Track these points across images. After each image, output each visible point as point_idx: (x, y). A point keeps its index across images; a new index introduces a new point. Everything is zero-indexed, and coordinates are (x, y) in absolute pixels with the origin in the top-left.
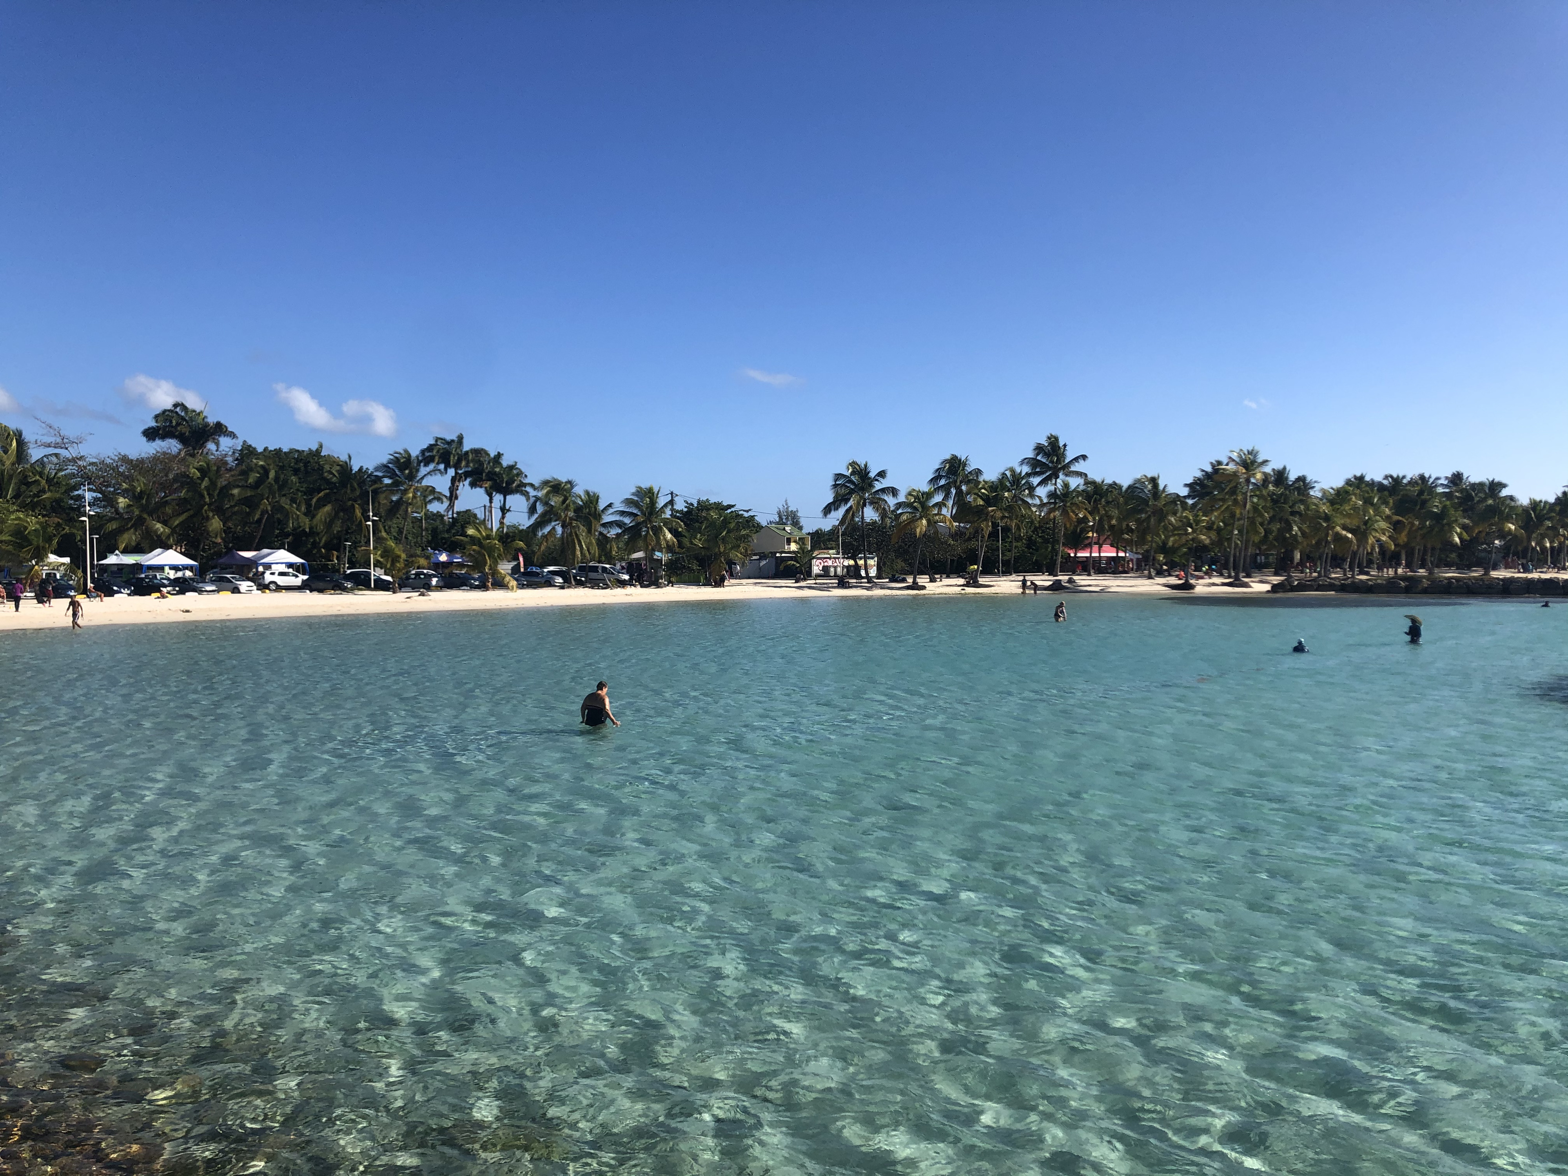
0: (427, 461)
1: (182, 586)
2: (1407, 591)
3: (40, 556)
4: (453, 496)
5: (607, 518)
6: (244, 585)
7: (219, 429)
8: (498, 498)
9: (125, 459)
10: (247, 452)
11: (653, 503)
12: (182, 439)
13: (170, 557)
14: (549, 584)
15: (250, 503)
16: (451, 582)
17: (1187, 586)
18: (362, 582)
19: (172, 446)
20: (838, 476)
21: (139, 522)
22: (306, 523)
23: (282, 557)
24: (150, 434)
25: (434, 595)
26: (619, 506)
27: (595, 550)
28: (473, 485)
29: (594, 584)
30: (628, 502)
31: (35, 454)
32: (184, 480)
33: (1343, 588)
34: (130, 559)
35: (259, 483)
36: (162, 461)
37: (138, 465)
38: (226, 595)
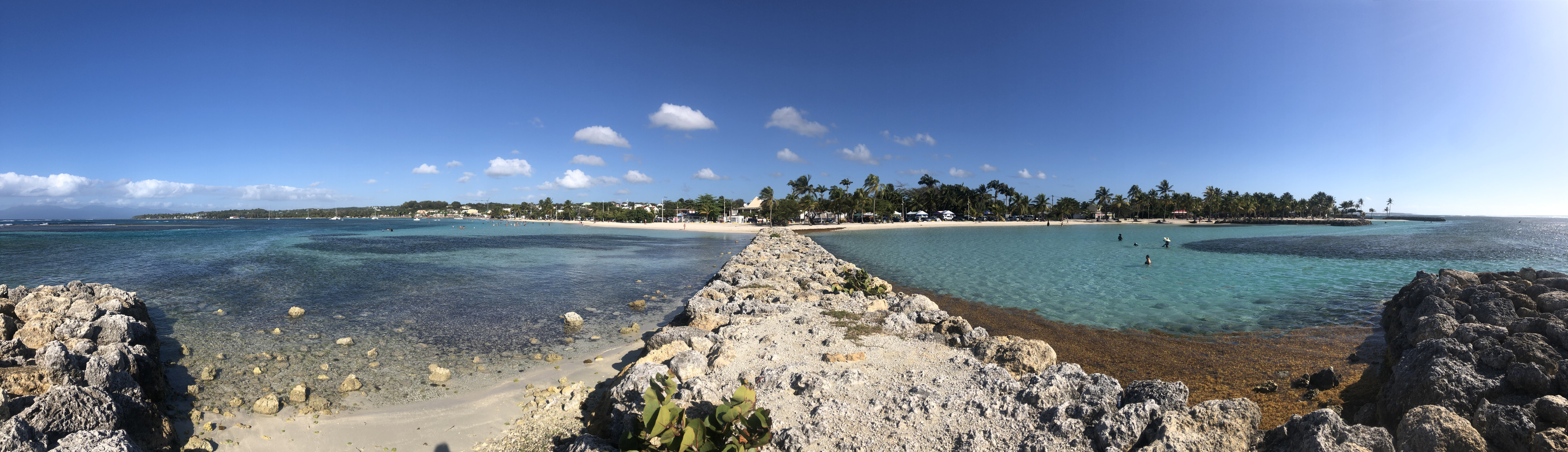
0: (989, 187)
1: (923, 219)
2: (1248, 223)
3: (893, 212)
4: (996, 196)
5: (1030, 203)
6: (938, 219)
7: (935, 181)
8: (1008, 197)
9: (914, 189)
10: (943, 186)
11: (1043, 199)
12: (927, 183)
13: (922, 213)
14: (1015, 220)
15: (942, 199)
16: (989, 219)
17: (1195, 222)
18: (966, 219)
19: (925, 185)
20: (1097, 191)
21: (916, 204)
22: (956, 204)
23: (949, 212)
24: (920, 183)
25: (983, 222)
26: (1033, 199)
27: (1027, 211)
28: (1002, 193)
29: (1027, 220)
30: (1037, 198)
31: (895, 189)
32: (927, 194)
33: (1233, 222)
34: (915, 213)
35: (945, 194)
36: (924, 188)
37: (916, 190)
38: (933, 222)
